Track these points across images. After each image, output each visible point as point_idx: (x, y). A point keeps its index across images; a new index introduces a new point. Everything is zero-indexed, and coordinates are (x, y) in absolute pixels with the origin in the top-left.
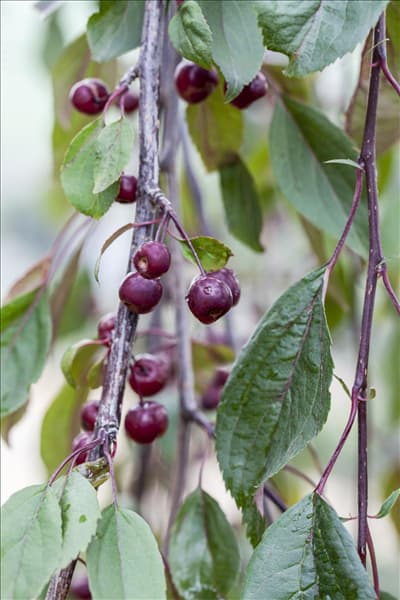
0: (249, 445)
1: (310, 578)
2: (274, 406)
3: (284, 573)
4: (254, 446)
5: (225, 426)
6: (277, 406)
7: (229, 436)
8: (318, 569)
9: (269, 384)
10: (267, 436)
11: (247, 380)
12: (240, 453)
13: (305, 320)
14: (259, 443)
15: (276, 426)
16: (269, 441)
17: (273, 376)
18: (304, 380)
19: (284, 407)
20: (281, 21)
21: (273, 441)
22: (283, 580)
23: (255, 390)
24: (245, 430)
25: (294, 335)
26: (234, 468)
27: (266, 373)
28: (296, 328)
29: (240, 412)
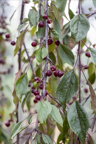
0: (62, 96)
1: (76, 114)
2: (66, 90)
3: (73, 113)
4: (63, 96)
5: (58, 93)
6: (67, 90)
7: (59, 94)
8: (78, 112)
9: (65, 86)
10: (66, 94)
11: (62, 86)
12: (61, 97)
13: (70, 77)
14: (64, 95)
15: (67, 92)
16: (66, 95)
17: (66, 85)
18: (72, 85)
19: (68, 89)
20: (74, 34)
21: (67, 95)
22: (73, 114)
23: (63, 87)
24: (62, 93)
25: (69, 79)
26: (60, 99)
27: (65, 85)
28: (69, 78)
29: (60, 91)
